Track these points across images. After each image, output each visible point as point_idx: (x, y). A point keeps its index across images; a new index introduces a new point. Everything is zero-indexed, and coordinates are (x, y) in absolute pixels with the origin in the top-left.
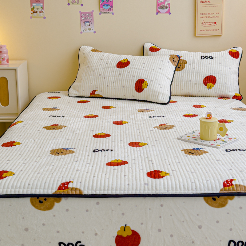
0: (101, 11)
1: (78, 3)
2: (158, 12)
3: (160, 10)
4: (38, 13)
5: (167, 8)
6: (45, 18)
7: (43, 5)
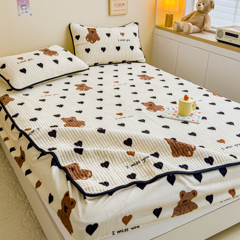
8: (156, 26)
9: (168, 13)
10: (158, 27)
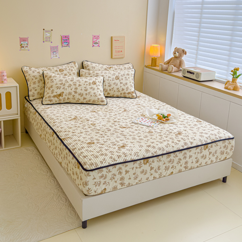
0: (62, 46)
1: (49, 41)
2: (93, 46)
3: (94, 45)
4: (25, 47)
5: (98, 43)
6: (29, 50)
7: (28, 43)
8: (145, 66)
9: (153, 57)
10: (147, 67)
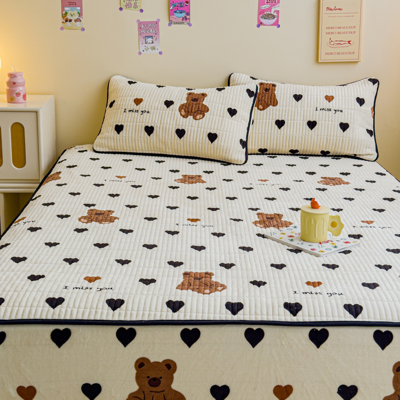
0: (170, 21)
1: (136, 7)
2: (260, 24)
3: (263, 20)
4: (73, 21)
5: (274, 17)
6: (83, 29)
7: (81, 10)
